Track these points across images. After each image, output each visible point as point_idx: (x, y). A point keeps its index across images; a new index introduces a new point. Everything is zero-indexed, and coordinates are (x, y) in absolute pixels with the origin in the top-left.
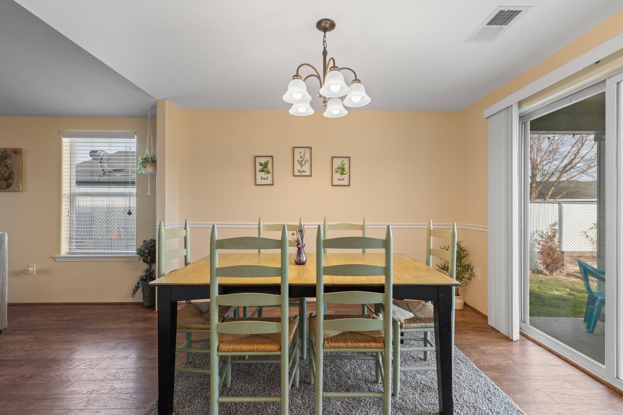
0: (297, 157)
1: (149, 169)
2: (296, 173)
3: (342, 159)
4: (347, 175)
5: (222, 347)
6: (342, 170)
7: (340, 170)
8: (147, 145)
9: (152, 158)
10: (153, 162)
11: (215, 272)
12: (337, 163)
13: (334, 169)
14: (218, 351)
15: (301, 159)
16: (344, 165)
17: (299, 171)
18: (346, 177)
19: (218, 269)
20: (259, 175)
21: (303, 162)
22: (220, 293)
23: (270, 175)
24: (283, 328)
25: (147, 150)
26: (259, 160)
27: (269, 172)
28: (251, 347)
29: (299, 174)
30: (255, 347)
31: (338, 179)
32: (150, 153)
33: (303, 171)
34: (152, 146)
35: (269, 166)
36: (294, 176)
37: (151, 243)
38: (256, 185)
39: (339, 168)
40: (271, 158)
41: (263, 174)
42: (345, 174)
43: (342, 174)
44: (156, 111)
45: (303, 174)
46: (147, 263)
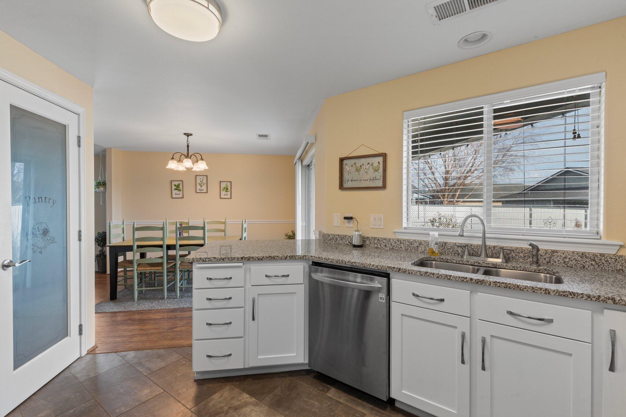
0: (198, 181)
1: (102, 189)
2: (198, 191)
3: (226, 183)
4: (230, 192)
5: (139, 269)
6: (226, 189)
7: (225, 189)
8: (100, 174)
9: (103, 182)
10: (103, 184)
11: (134, 240)
12: (223, 185)
13: (221, 189)
14: (137, 270)
15: (200, 183)
16: (227, 186)
17: (200, 190)
18: (229, 193)
19: (136, 239)
20: (174, 192)
21: (202, 184)
22: (137, 248)
23: (181, 192)
24: (164, 260)
25: (100, 177)
26: (174, 183)
27: (180, 190)
28: (151, 268)
29: (200, 191)
30: (152, 268)
31: (224, 195)
32: (101, 179)
33: (202, 190)
34: (103, 175)
35: (181, 186)
36: (196, 192)
37: (103, 234)
38: (172, 198)
39: (225, 188)
40: (182, 182)
41: (176, 192)
42: (228, 192)
43: (226, 191)
44: (105, 153)
45: (202, 191)
46: (101, 246)
